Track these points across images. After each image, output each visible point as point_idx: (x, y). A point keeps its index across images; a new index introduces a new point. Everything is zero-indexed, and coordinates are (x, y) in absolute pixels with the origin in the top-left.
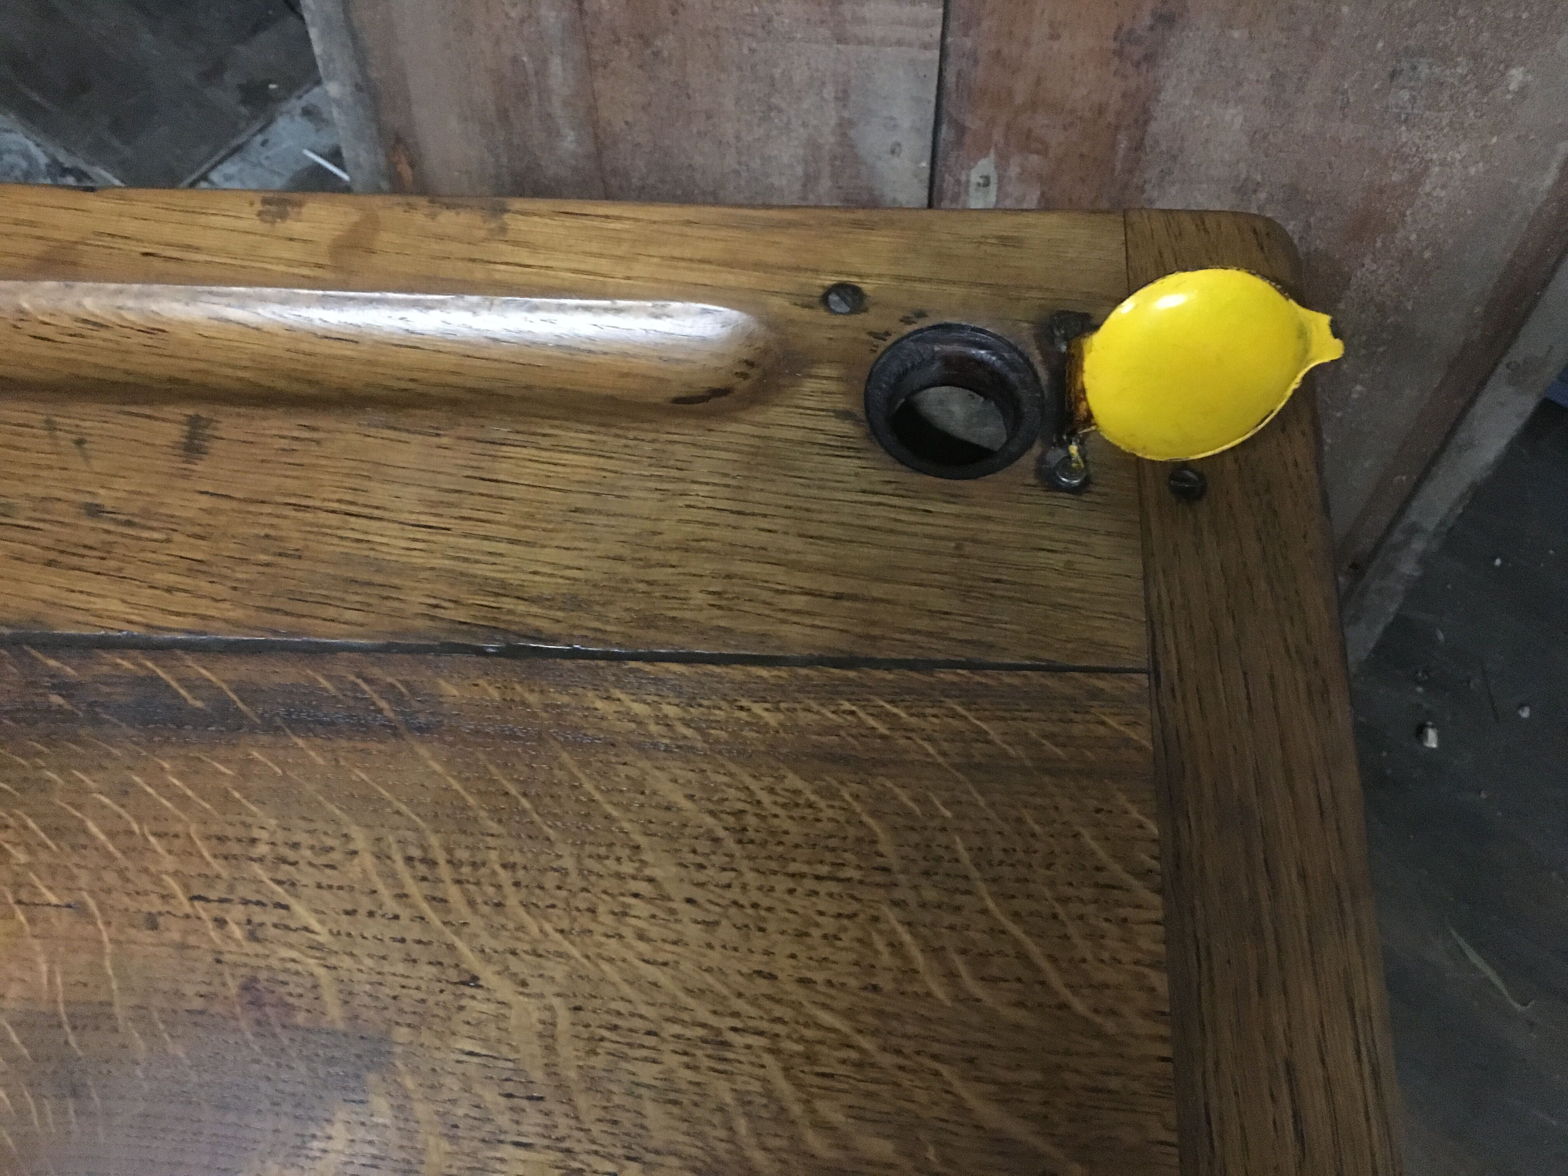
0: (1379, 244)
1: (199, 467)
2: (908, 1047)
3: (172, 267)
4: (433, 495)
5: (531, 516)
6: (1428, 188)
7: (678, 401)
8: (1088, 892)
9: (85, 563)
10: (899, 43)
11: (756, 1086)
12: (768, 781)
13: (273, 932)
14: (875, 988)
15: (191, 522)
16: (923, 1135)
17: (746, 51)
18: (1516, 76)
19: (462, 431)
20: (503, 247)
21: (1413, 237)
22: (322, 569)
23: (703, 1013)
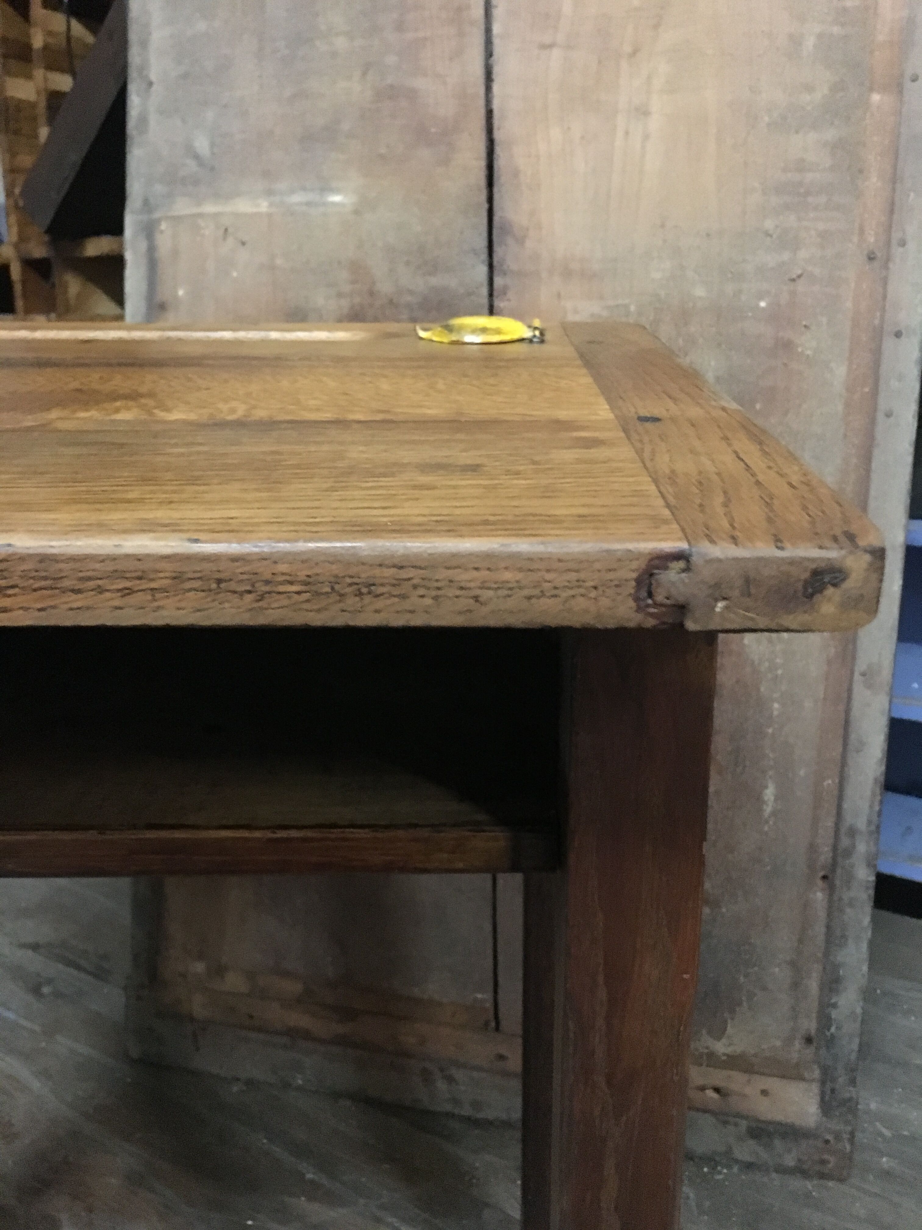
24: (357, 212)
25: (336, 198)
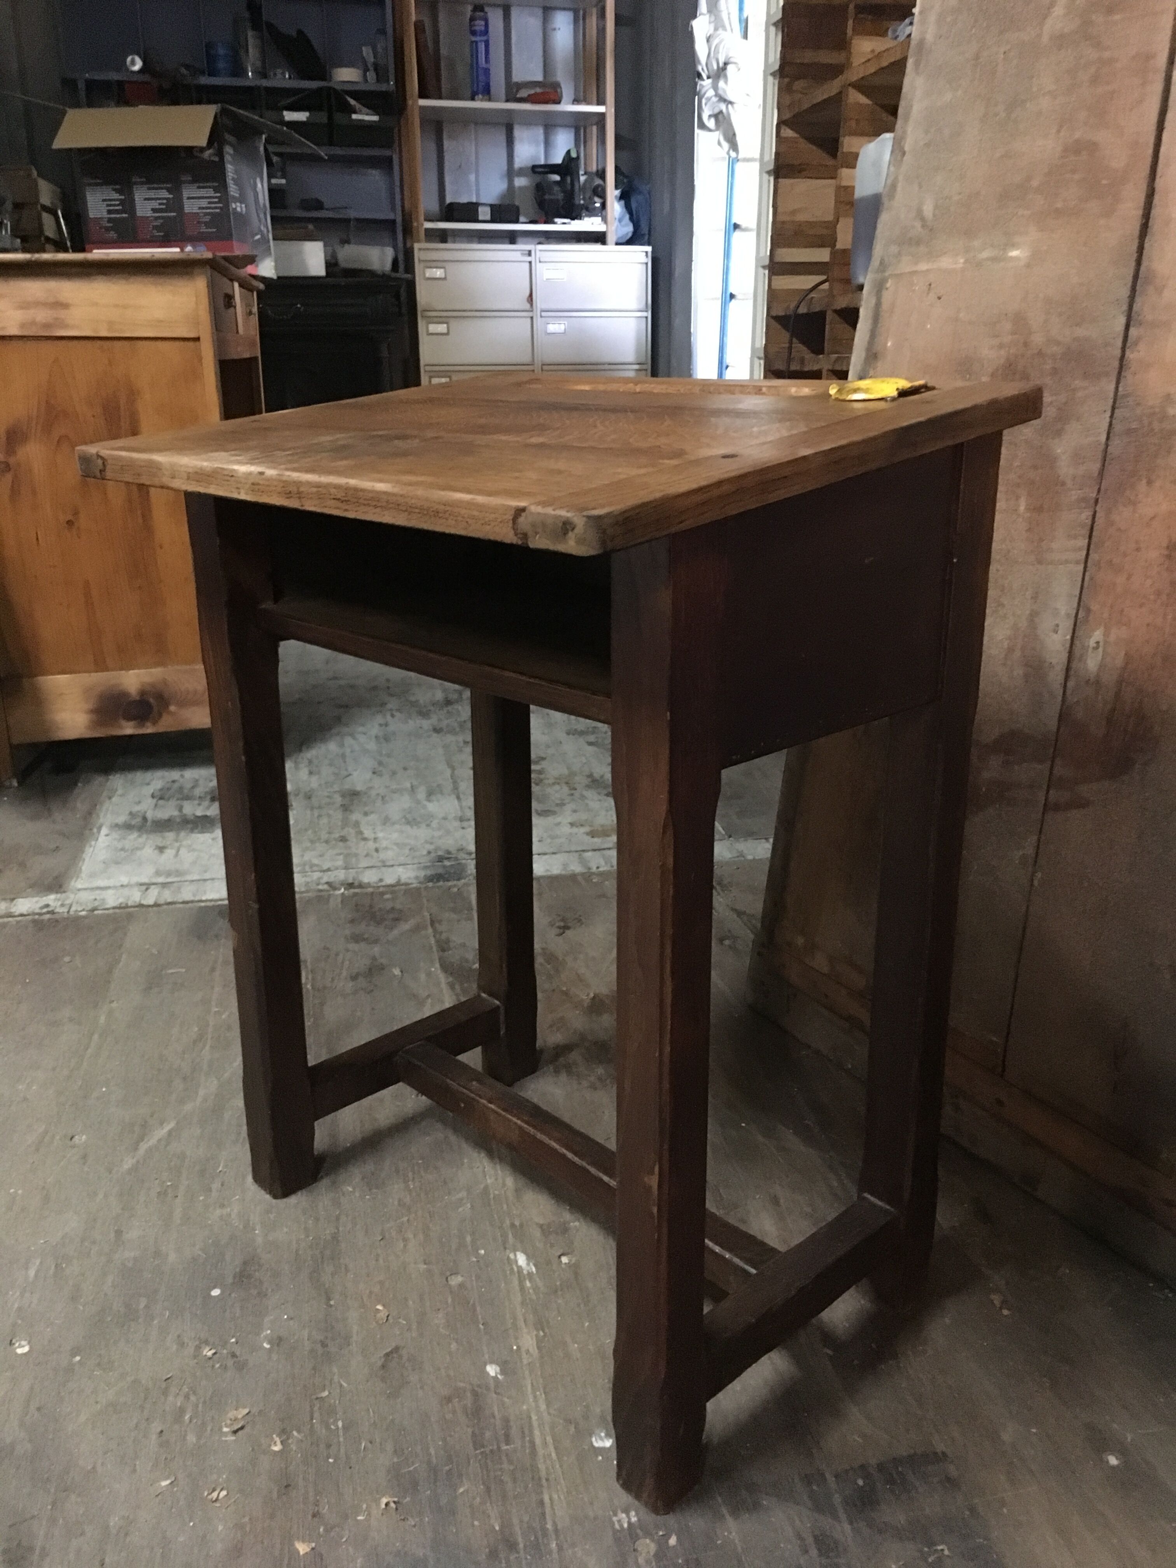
10: (1066, 562)
24: (1028, 266)
25: (1014, 253)
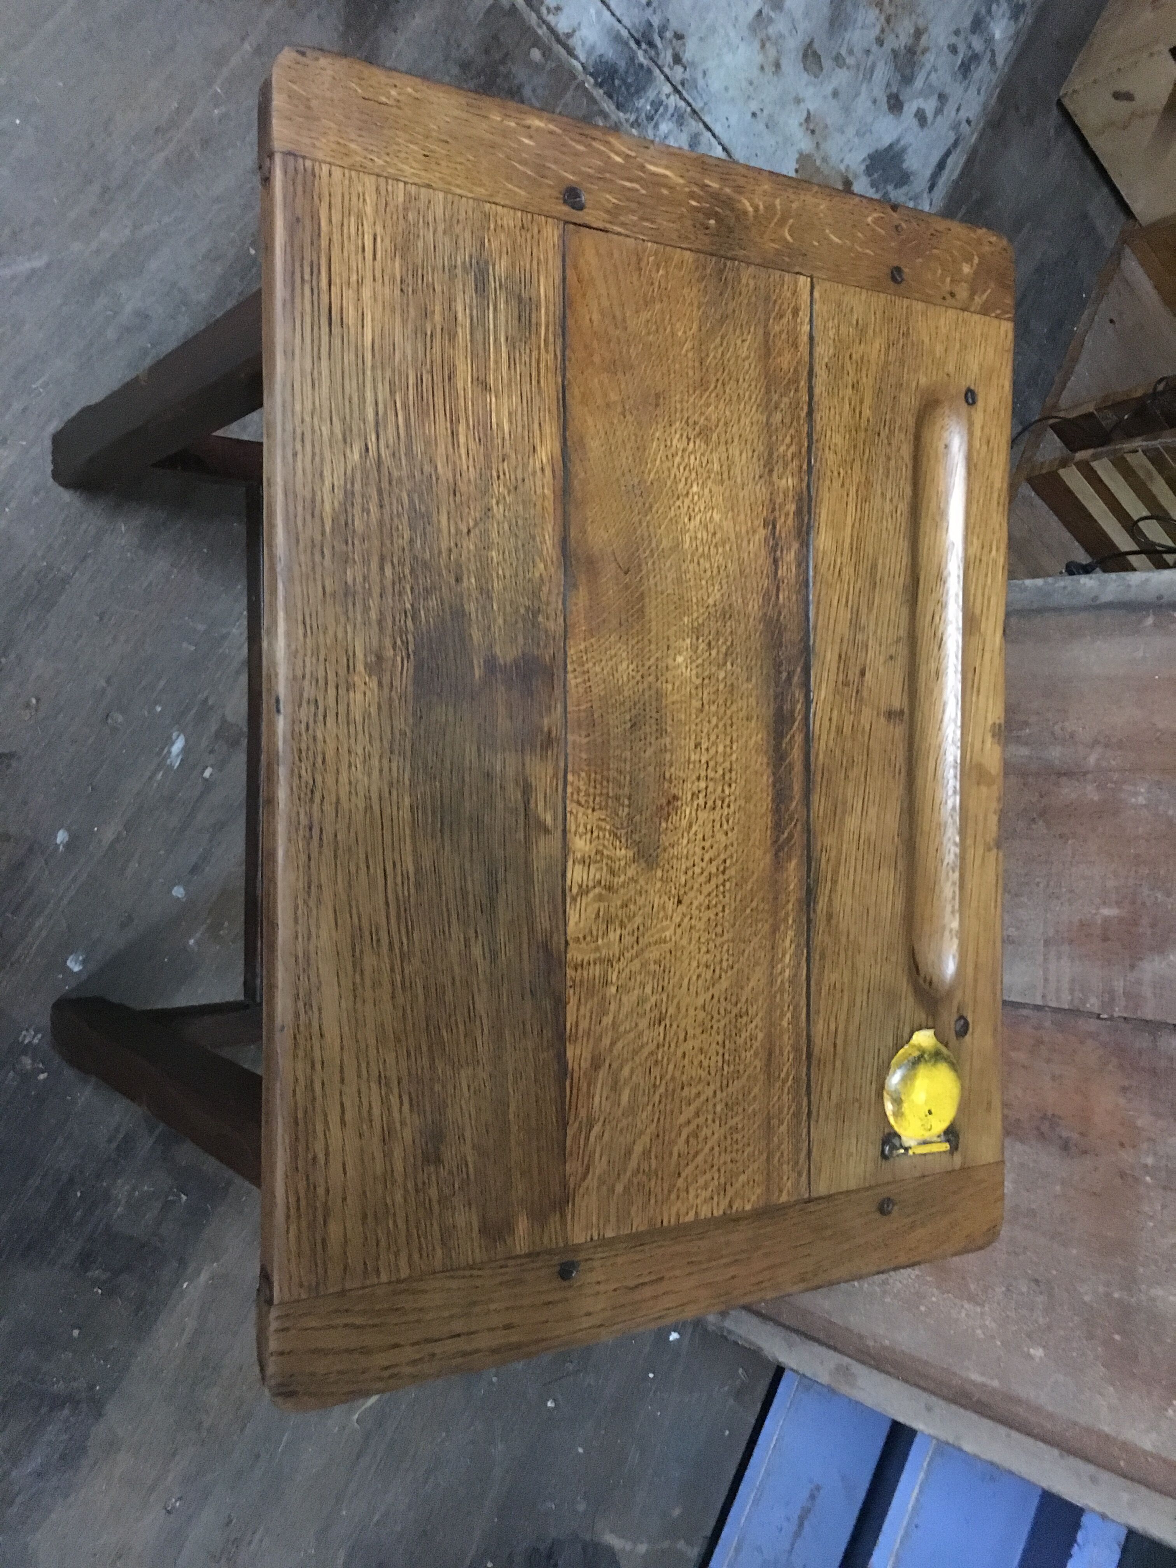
0: (929, 1278)
1: (882, 719)
2: (662, 1106)
3: (970, 683)
4: (873, 838)
5: (865, 889)
6: (967, 1306)
7: (913, 949)
8: (722, 1180)
9: (841, 675)
10: (1046, 980)
11: (645, 1039)
12: (760, 1025)
13: (695, 803)
14: (683, 1088)
15: (859, 721)
16: (630, 1118)
17: (1037, 880)
18: (1038, 1352)
19: (900, 847)
20: (982, 851)
21: (934, 1299)
22: (841, 791)
23: (671, 1011)
